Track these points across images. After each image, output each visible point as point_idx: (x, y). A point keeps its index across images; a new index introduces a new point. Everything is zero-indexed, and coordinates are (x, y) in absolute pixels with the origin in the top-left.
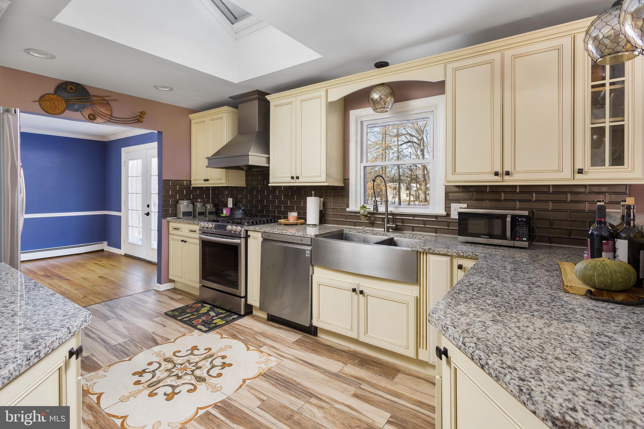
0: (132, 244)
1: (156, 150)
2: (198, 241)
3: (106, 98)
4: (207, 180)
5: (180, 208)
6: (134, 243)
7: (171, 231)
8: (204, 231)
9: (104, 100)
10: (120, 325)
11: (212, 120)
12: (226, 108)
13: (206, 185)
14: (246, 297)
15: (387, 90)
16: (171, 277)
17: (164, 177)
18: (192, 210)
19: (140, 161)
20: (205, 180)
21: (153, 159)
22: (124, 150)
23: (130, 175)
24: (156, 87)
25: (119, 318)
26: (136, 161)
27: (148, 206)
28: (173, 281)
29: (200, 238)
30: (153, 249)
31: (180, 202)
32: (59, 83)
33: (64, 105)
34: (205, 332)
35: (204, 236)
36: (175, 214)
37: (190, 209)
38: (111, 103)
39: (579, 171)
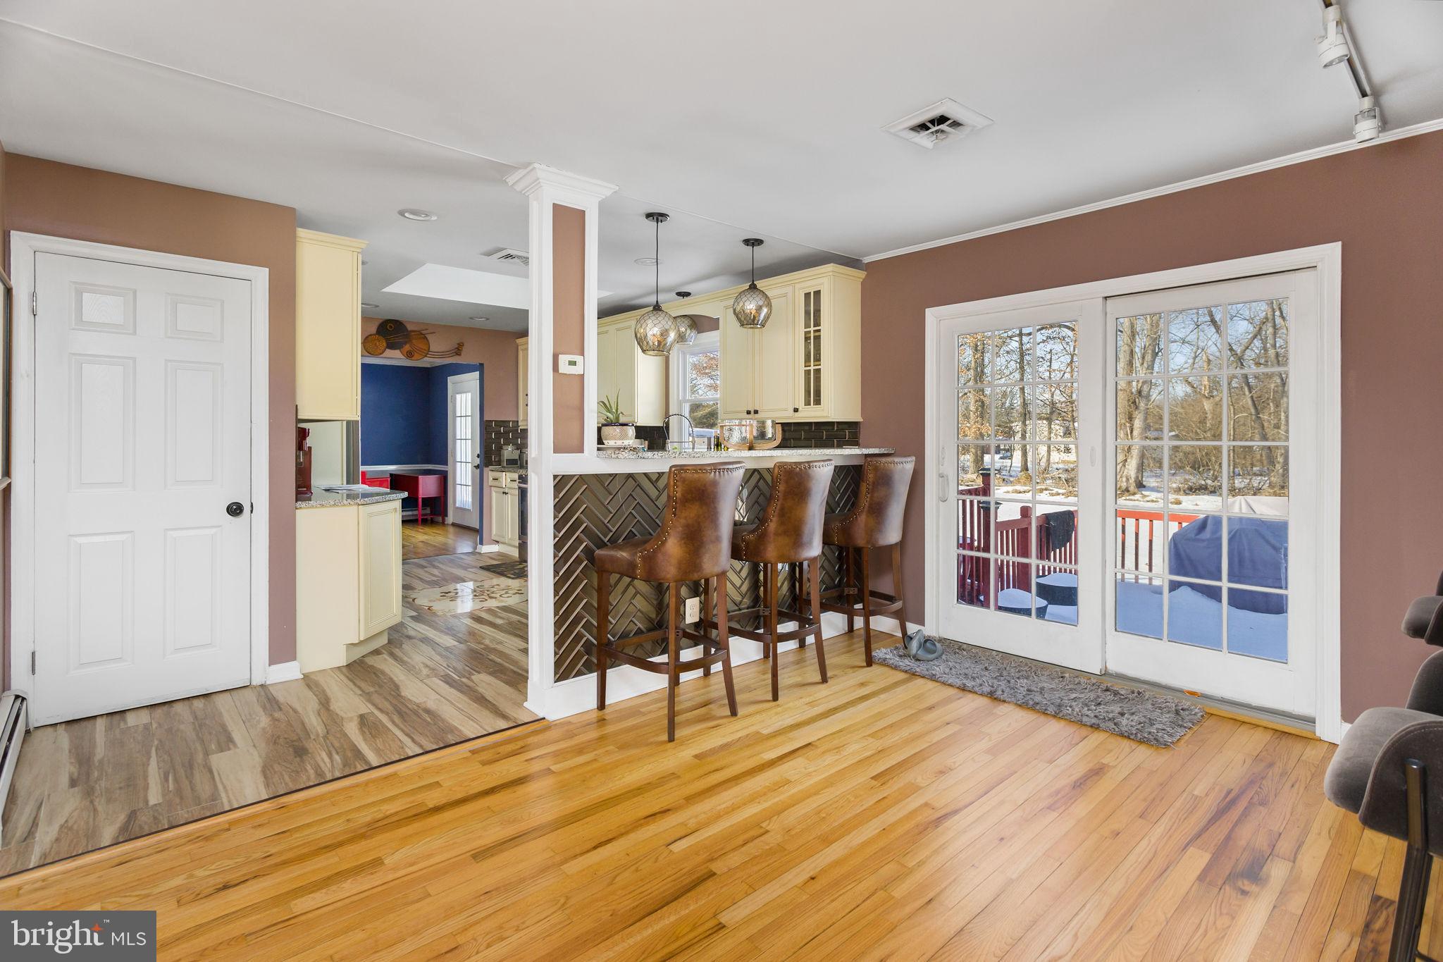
0: (461, 509)
1: (478, 382)
2: (517, 492)
3: (423, 332)
5: (504, 455)
6: (467, 507)
7: (491, 482)
9: (422, 334)
10: (436, 572)
16: (494, 538)
17: (486, 418)
18: (517, 458)
22: (450, 379)
24: (471, 318)
25: (434, 567)
28: (496, 542)
29: (519, 488)
31: (504, 447)
32: (381, 321)
33: (385, 344)
34: (513, 578)
35: (521, 485)
36: (498, 463)
38: (429, 337)
39: (796, 410)
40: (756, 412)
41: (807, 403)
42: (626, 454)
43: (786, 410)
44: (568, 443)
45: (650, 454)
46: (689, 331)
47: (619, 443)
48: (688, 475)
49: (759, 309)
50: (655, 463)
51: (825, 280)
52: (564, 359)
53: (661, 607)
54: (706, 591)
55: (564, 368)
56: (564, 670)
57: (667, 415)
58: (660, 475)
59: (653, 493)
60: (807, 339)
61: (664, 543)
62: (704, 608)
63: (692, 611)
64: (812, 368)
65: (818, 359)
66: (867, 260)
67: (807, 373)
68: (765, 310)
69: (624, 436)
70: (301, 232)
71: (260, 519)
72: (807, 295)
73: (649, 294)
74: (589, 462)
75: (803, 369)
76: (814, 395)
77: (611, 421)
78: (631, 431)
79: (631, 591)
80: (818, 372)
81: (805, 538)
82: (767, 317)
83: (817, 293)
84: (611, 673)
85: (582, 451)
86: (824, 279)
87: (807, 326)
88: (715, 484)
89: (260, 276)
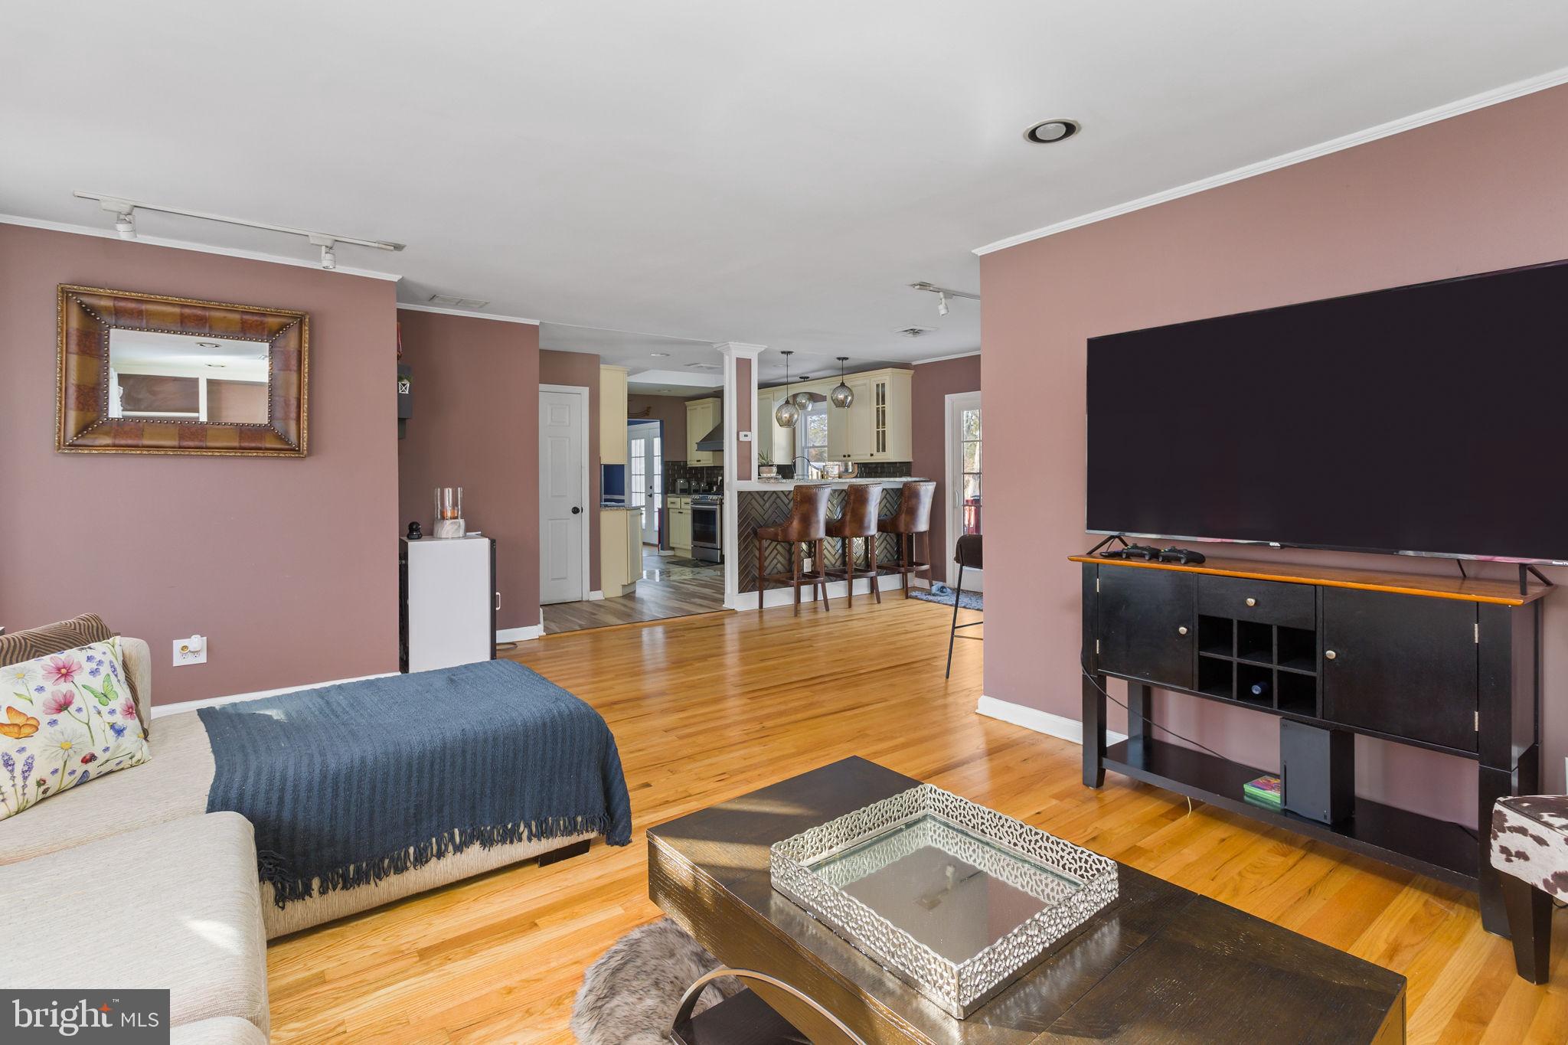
1: (659, 430)
2: (690, 512)
4: (699, 461)
5: (680, 486)
7: (671, 507)
8: (695, 502)
11: (702, 408)
12: (710, 399)
13: (699, 465)
14: (721, 549)
15: (807, 396)
16: (671, 545)
17: (667, 459)
19: (643, 440)
20: (698, 461)
21: (655, 439)
23: (633, 455)
26: (639, 441)
27: (651, 487)
28: (673, 549)
29: (692, 507)
30: (655, 531)
31: (680, 481)
35: (694, 506)
36: (674, 492)
37: (686, 487)
39: (872, 455)
40: (849, 456)
41: (878, 451)
42: (772, 481)
43: (866, 455)
44: (744, 475)
45: (784, 481)
46: (808, 402)
47: (769, 475)
48: (804, 490)
49: (846, 397)
50: (788, 486)
51: (888, 378)
52: (742, 434)
53: (790, 562)
54: (815, 555)
55: (742, 438)
56: (743, 588)
57: (794, 457)
58: (790, 492)
59: (786, 501)
60: (878, 411)
61: (792, 523)
62: (814, 564)
63: (807, 565)
64: (881, 430)
65: (884, 424)
66: (914, 363)
67: (878, 432)
68: (850, 398)
69: (771, 472)
70: (602, 366)
71: (586, 514)
72: (878, 385)
73: (784, 377)
74: (754, 485)
75: (876, 430)
76: (882, 446)
77: (765, 464)
78: (775, 469)
79: (775, 552)
80: (884, 432)
81: (866, 525)
82: (851, 402)
83: (883, 385)
84: (765, 592)
85: (750, 479)
86: (885, 376)
87: (878, 404)
88: (816, 494)
89: (585, 391)
